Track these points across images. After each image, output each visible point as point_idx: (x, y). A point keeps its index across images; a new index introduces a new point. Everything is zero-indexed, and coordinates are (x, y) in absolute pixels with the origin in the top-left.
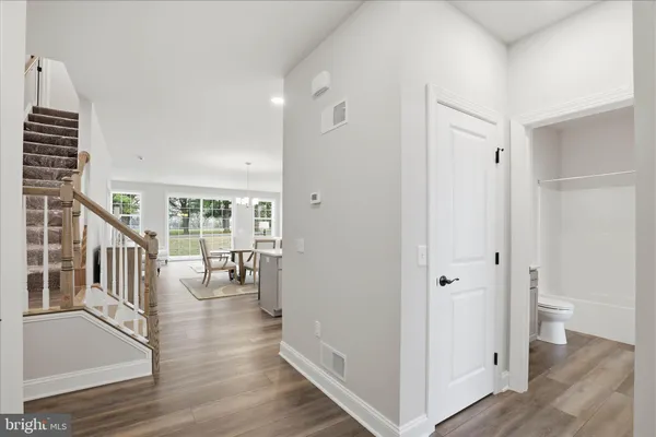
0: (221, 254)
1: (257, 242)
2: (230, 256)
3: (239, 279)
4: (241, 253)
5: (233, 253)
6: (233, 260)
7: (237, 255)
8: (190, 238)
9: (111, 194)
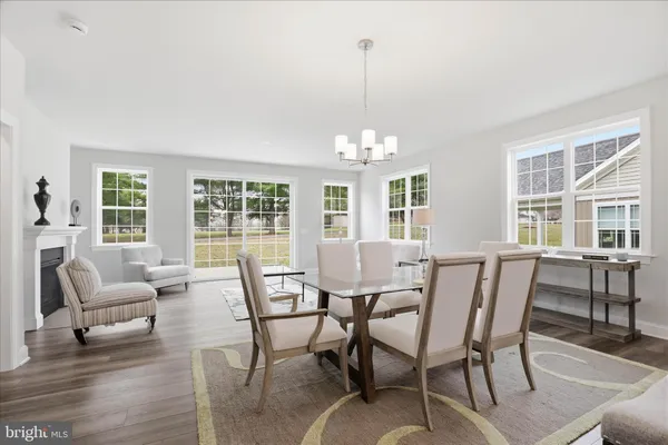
8: (227, 242)
9: (100, 172)
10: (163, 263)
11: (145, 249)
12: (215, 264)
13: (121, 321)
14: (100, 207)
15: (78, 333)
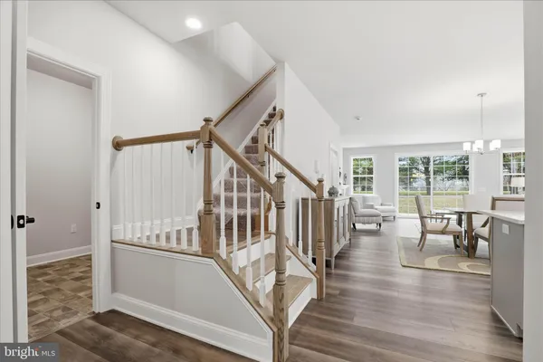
0: (443, 214)
1: (494, 200)
2: (455, 217)
3: (467, 249)
4: (470, 215)
5: (460, 214)
6: (460, 223)
7: (464, 217)
9: (352, 159)
10: (381, 205)
11: (373, 198)
13: (369, 223)
14: (352, 176)
15: (354, 225)
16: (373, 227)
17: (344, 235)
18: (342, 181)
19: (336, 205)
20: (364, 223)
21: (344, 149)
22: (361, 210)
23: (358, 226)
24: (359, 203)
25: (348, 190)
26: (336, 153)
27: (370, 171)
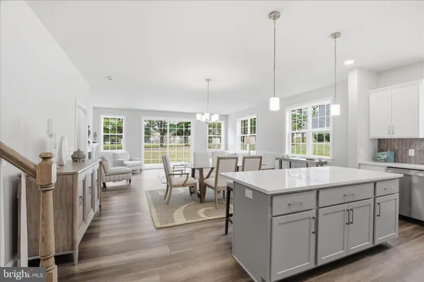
5: (193, 169)
6: (193, 176)
8: (160, 151)
9: (103, 117)
10: (130, 160)
11: (123, 153)
12: (154, 162)
13: (119, 180)
14: (102, 134)
15: (104, 184)
16: (123, 183)
17: (93, 206)
18: (91, 139)
19: (80, 178)
20: (114, 181)
21: (95, 108)
22: (112, 169)
23: (109, 184)
24: (109, 162)
25: (98, 148)
26: (85, 111)
27: (120, 130)
